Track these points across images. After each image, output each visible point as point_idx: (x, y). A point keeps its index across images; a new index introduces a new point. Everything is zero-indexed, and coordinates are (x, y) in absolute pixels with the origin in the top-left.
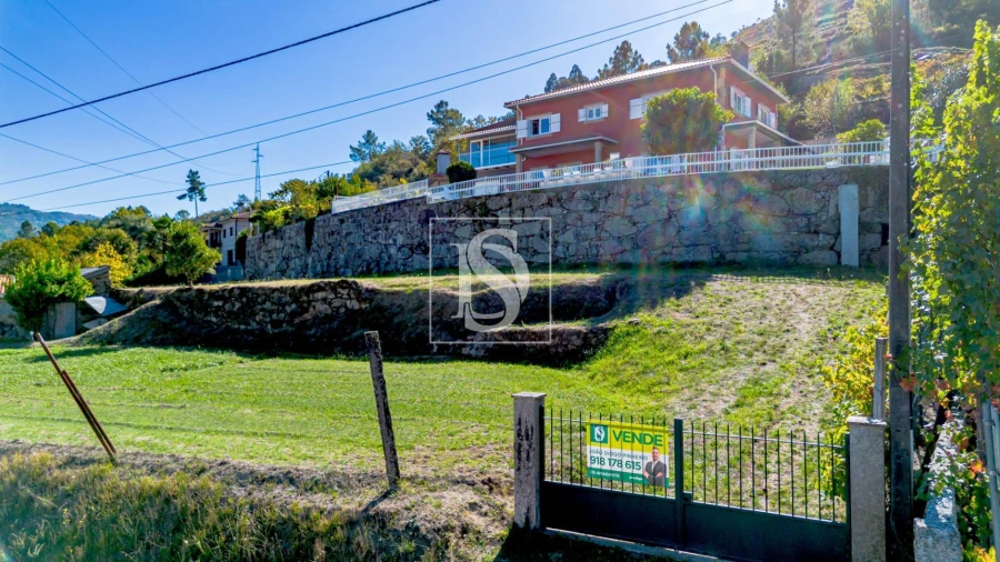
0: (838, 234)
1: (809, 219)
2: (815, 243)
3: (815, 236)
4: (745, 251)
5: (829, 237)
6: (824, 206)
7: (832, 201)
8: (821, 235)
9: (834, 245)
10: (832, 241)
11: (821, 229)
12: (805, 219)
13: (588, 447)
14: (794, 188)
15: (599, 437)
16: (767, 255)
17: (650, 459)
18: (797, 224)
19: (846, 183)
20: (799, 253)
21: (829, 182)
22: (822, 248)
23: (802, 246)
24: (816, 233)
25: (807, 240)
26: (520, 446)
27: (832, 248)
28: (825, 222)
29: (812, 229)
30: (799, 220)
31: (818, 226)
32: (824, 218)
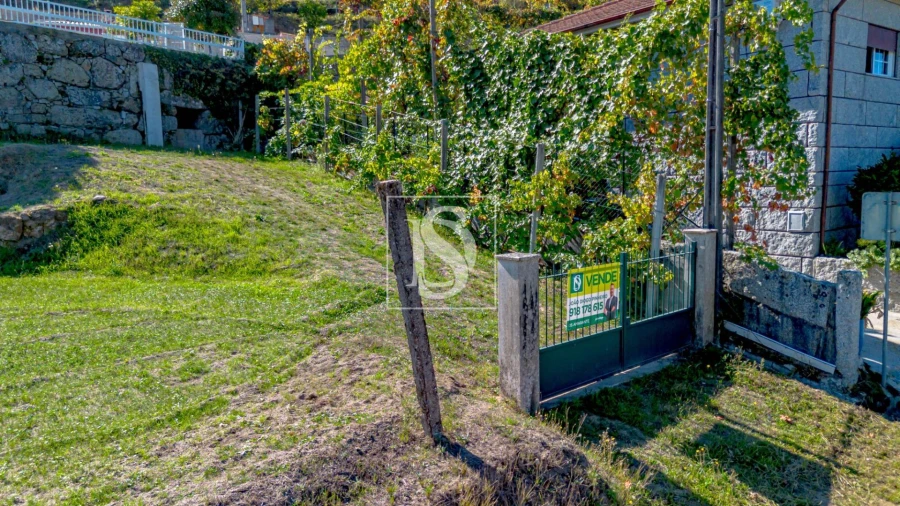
0: (140, 113)
1: (111, 94)
2: (119, 121)
3: (117, 114)
4: (43, 124)
5: (132, 116)
6: (125, 82)
7: (132, 78)
8: (124, 113)
9: (137, 124)
10: (136, 120)
11: (124, 105)
12: (107, 94)
13: (568, 299)
14: (93, 57)
15: (577, 286)
16: (69, 130)
17: (609, 296)
18: (99, 98)
19: (144, 61)
20: (104, 129)
21: (127, 56)
22: (127, 126)
23: (105, 123)
24: (119, 110)
25: (111, 117)
26: (526, 317)
27: (135, 127)
28: (127, 99)
29: (115, 106)
30: (101, 93)
31: (121, 102)
32: (126, 94)
